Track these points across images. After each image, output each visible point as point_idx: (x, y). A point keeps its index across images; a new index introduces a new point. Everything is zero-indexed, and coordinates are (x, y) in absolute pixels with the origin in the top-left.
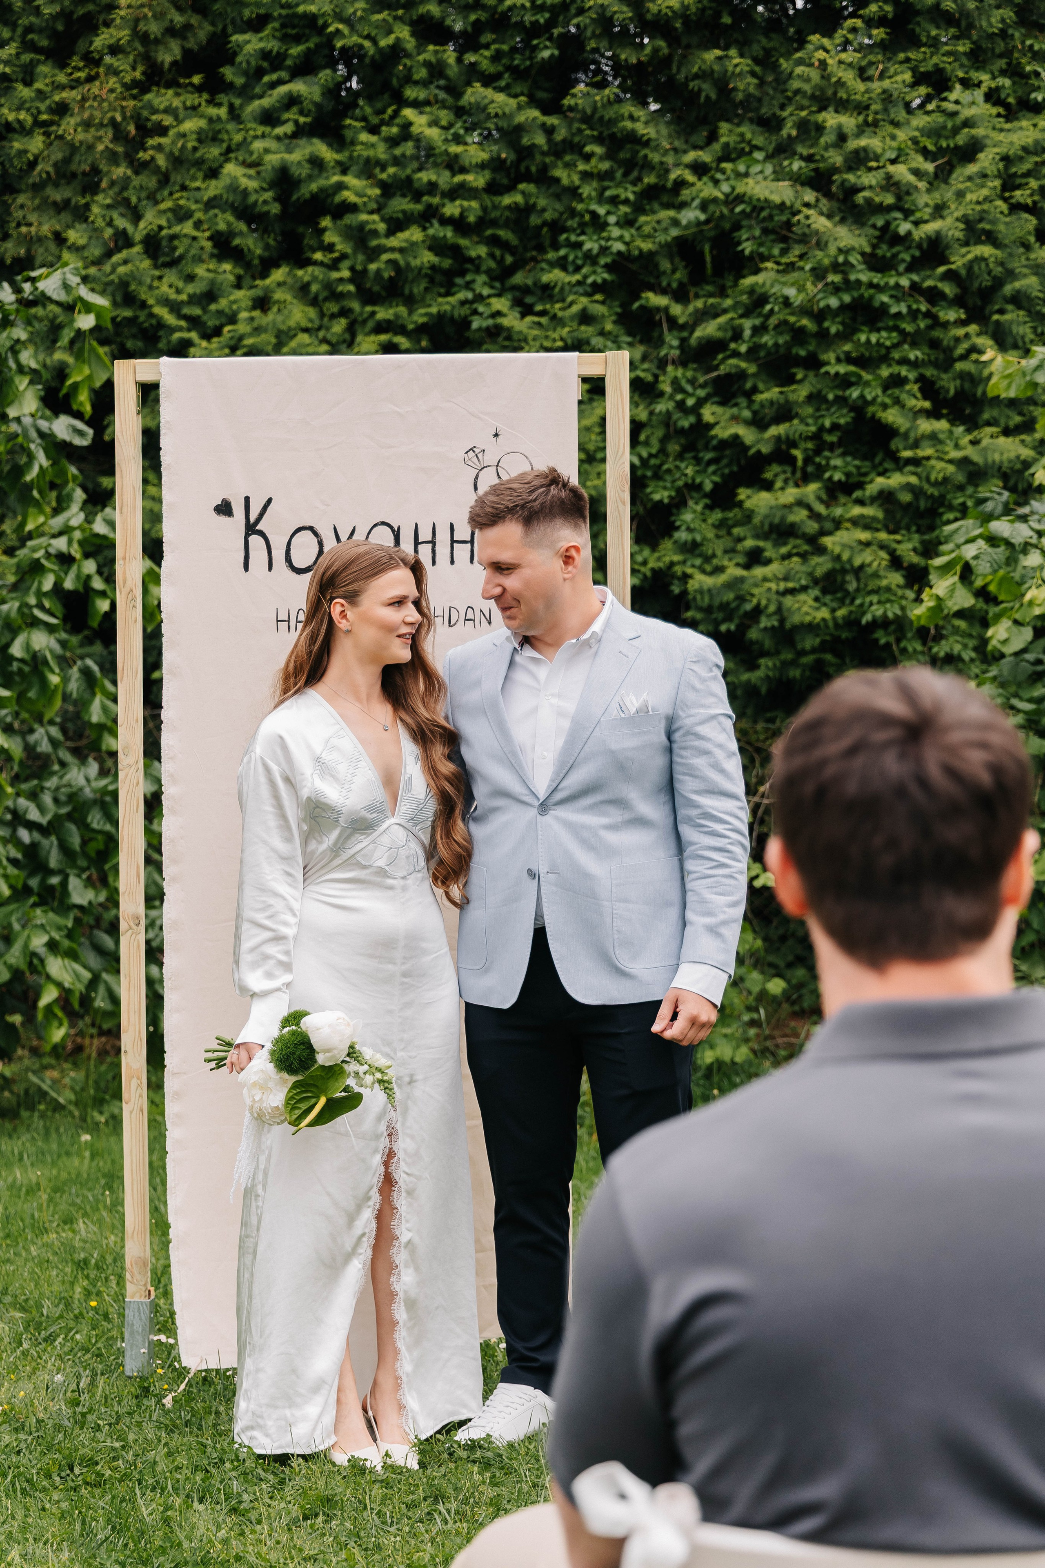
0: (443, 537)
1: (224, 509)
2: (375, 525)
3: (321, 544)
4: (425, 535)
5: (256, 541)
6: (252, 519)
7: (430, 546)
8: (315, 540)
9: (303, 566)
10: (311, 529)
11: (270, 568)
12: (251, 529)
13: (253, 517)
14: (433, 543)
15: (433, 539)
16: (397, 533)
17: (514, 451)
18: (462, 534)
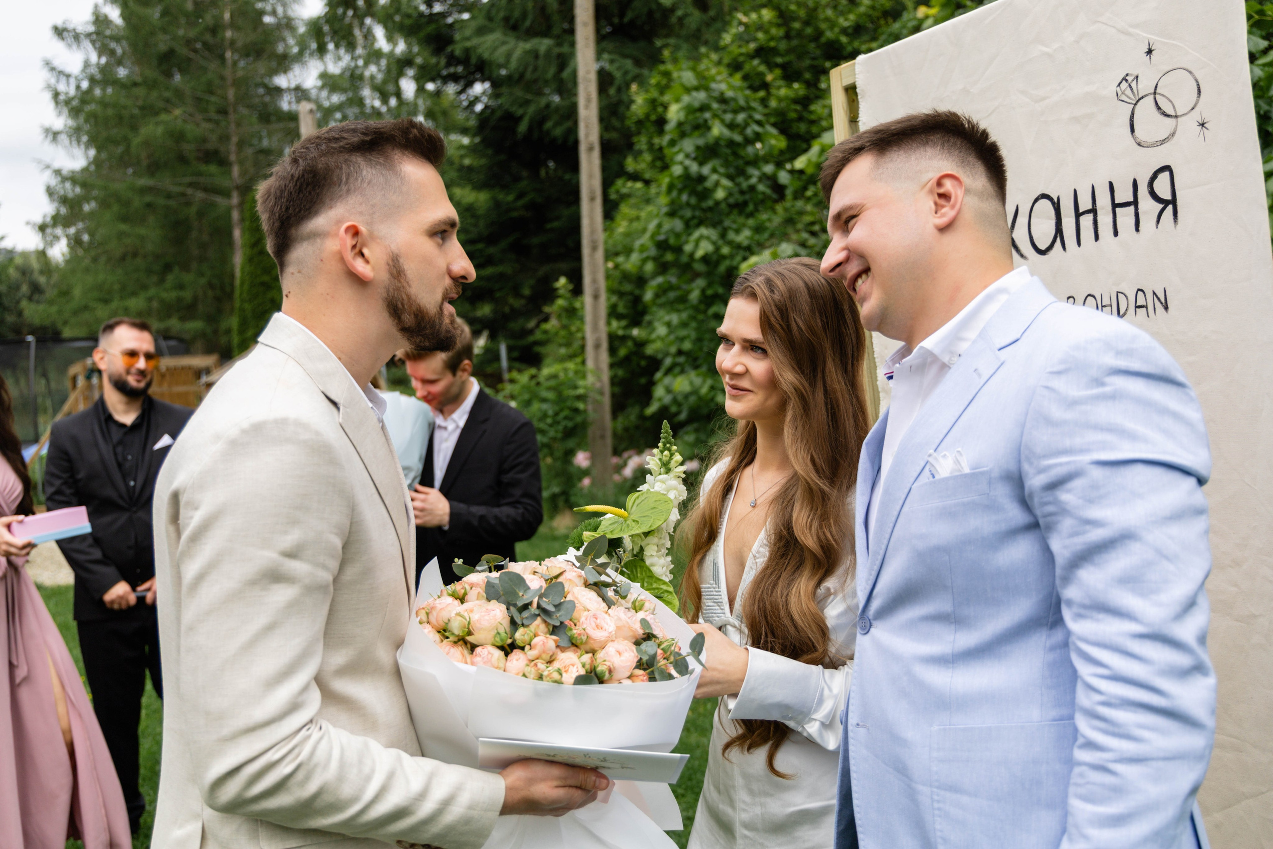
0: (1103, 202)
2: (1036, 200)
4: (1085, 204)
7: (1090, 217)
14: (1094, 211)
15: (1093, 206)
16: (1057, 207)
17: (1176, 67)
18: (1124, 194)
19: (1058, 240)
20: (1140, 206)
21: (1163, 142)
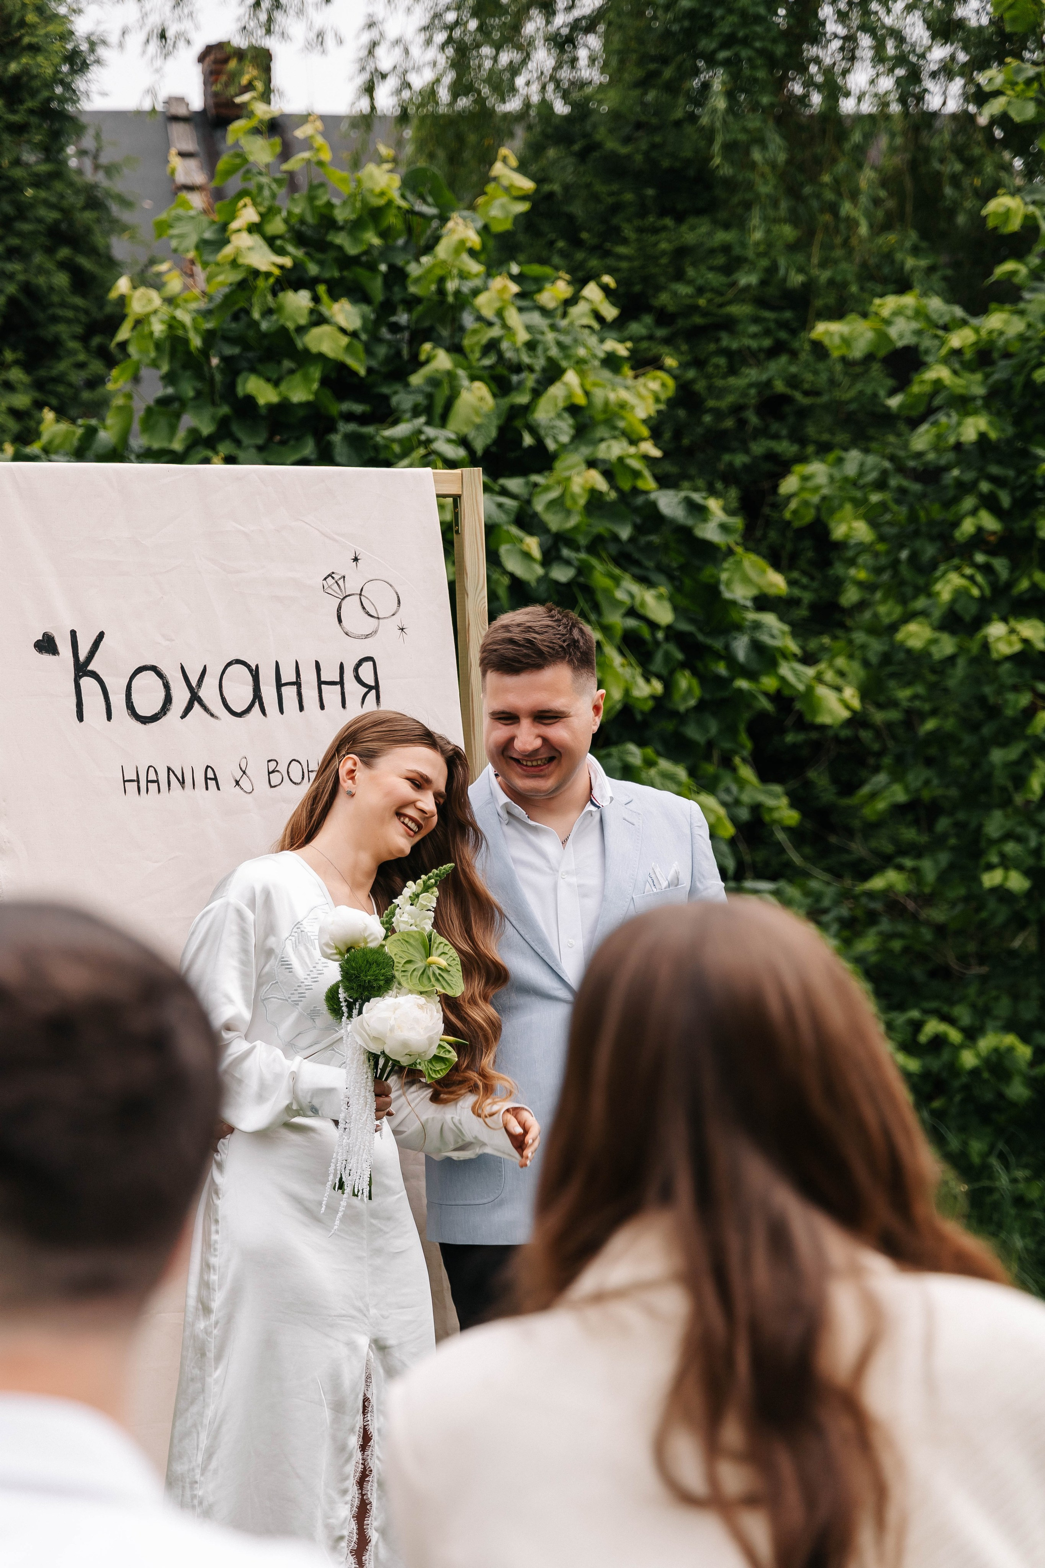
0: (308, 678)
1: (47, 645)
2: (229, 664)
3: (167, 686)
4: (288, 675)
5: (87, 683)
6: (82, 656)
7: (294, 688)
8: (160, 682)
9: (149, 713)
10: (154, 669)
11: (109, 717)
12: (81, 669)
13: (83, 655)
14: (298, 684)
15: (297, 679)
16: (255, 674)
17: (377, 578)
18: (330, 673)
19: (257, 705)
20: (346, 686)
21: (367, 636)
